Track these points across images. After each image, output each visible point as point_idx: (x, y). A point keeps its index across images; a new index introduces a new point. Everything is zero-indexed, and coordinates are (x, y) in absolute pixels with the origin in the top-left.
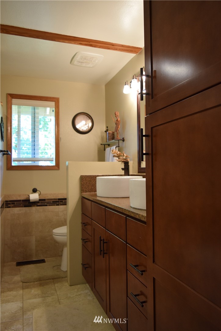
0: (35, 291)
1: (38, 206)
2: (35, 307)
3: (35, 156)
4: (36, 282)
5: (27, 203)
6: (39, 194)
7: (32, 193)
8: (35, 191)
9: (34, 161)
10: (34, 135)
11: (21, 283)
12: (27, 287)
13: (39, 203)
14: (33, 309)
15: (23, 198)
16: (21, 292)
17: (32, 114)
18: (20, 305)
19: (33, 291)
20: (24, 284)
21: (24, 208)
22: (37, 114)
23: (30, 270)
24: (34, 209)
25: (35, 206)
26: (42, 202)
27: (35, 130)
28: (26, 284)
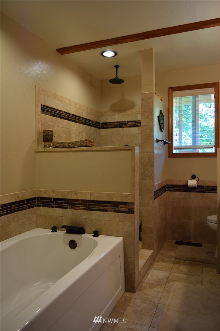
0: (183, 268)
1: (196, 192)
2: (178, 280)
3: (195, 144)
4: (187, 261)
5: (186, 188)
6: (197, 181)
7: (191, 179)
8: (194, 177)
9: (195, 148)
10: (194, 123)
11: (174, 259)
12: (178, 263)
13: (198, 189)
14: (176, 281)
15: (182, 183)
16: (171, 265)
17: (192, 103)
18: (167, 274)
19: (181, 267)
20: (176, 260)
21: (184, 193)
22: (197, 102)
23: (186, 251)
24: (193, 194)
25: (194, 192)
26: (199, 189)
27: (195, 119)
28: (178, 260)
